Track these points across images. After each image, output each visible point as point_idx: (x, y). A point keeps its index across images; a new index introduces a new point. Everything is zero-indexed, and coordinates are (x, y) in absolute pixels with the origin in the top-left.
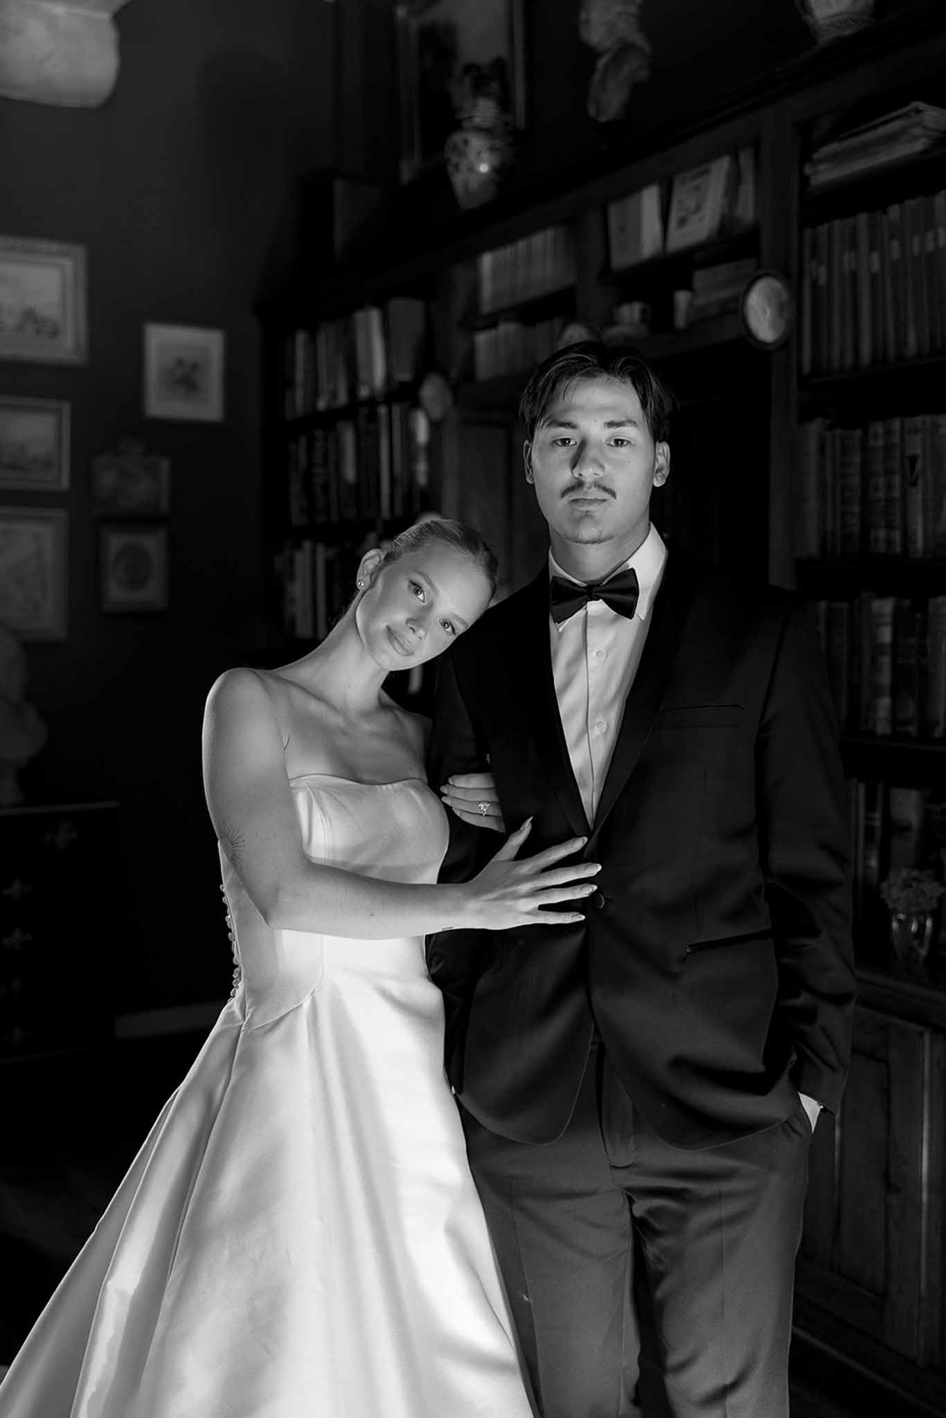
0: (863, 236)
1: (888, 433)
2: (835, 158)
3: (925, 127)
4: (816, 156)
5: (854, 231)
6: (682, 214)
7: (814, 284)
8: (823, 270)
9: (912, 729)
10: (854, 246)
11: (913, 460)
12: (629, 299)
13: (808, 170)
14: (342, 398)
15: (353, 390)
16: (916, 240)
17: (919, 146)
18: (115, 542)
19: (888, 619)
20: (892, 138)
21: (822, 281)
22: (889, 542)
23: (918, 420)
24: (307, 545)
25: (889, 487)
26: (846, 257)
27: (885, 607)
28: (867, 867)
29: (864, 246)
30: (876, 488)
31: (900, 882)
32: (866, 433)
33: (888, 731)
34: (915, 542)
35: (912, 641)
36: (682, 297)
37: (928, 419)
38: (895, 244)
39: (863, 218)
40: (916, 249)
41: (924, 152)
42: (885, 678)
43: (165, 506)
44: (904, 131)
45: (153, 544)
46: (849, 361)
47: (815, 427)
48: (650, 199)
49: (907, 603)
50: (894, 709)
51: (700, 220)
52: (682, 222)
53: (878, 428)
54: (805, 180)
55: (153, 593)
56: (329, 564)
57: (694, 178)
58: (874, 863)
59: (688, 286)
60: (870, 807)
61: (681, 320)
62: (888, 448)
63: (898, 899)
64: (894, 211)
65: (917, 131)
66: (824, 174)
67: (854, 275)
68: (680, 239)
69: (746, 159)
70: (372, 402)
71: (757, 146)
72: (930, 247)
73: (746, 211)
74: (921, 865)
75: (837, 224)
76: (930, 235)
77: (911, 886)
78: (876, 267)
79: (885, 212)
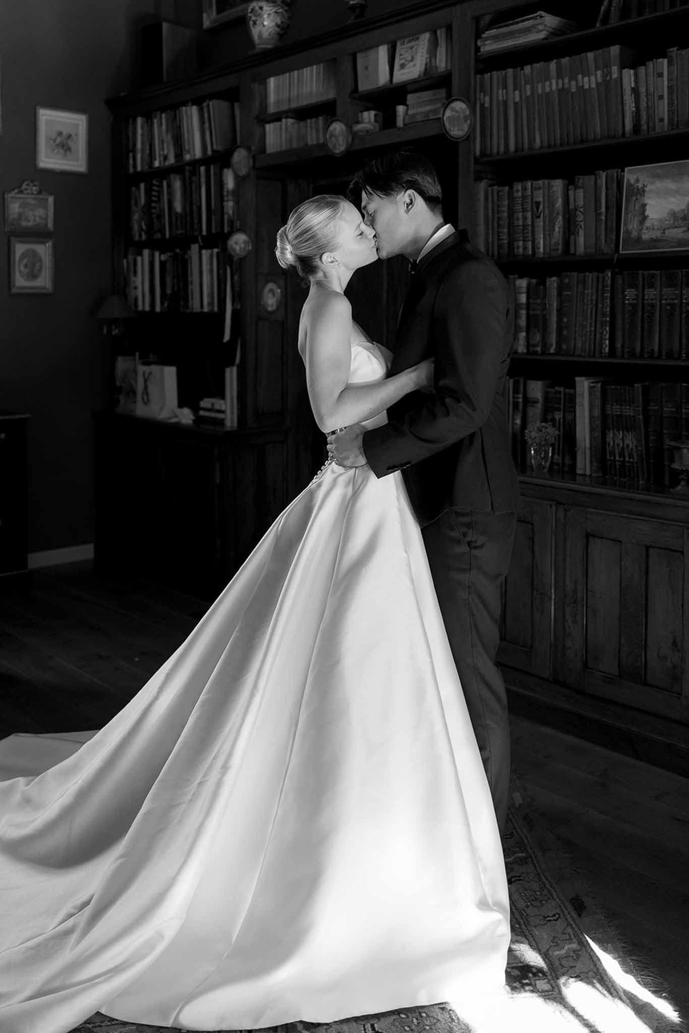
0: (510, 81)
1: (524, 189)
2: (495, 38)
3: (545, 26)
4: (483, 36)
5: (506, 77)
6: (403, 61)
7: (482, 106)
8: (487, 99)
9: (539, 349)
10: (505, 87)
11: (538, 204)
12: (368, 109)
13: (479, 44)
14: (172, 160)
15: (179, 155)
16: (540, 85)
17: (542, 35)
18: (20, 249)
19: (524, 290)
20: (528, 30)
21: (487, 105)
22: (525, 248)
23: (540, 182)
24: (146, 252)
25: (525, 218)
26: (500, 92)
27: (523, 283)
28: (514, 424)
29: (511, 87)
30: (518, 219)
31: (536, 429)
32: (511, 188)
33: (525, 351)
34: (539, 248)
35: (539, 301)
36: (401, 109)
37: (546, 181)
38: (528, 87)
39: (510, 71)
40: (540, 91)
41: (544, 39)
42: (523, 322)
43: (50, 225)
44: (534, 26)
45: (44, 251)
46: (502, 149)
47: (483, 185)
48: (383, 52)
49: (534, 281)
50: (528, 338)
51: (414, 65)
52: (402, 66)
53: (518, 186)
54: (477, 49)
55: (44, 281)
56: (163, 264)
57: (410, 41)
58: (518, 421)
59: (404, 103)
60: (516, 391)
61: (400, 123)
62: (524, 197)
63: (535, 438)
64: (528, 69)
65: (541, 27)
66: (489, 46)
67: (505, 103)
68: (400, 76)
69: (441, 34)
70: (195, 164)
71: (449, 28)
72: (547, 90)
73: (442, 63)
74: (545, 420)
75: (495, 72)
76: (547, 83)
77: (541, 431)
78: (517, 99)
79: (522, 69)
